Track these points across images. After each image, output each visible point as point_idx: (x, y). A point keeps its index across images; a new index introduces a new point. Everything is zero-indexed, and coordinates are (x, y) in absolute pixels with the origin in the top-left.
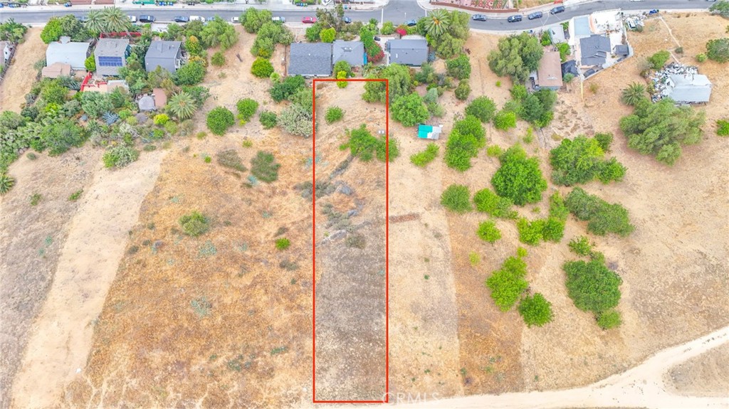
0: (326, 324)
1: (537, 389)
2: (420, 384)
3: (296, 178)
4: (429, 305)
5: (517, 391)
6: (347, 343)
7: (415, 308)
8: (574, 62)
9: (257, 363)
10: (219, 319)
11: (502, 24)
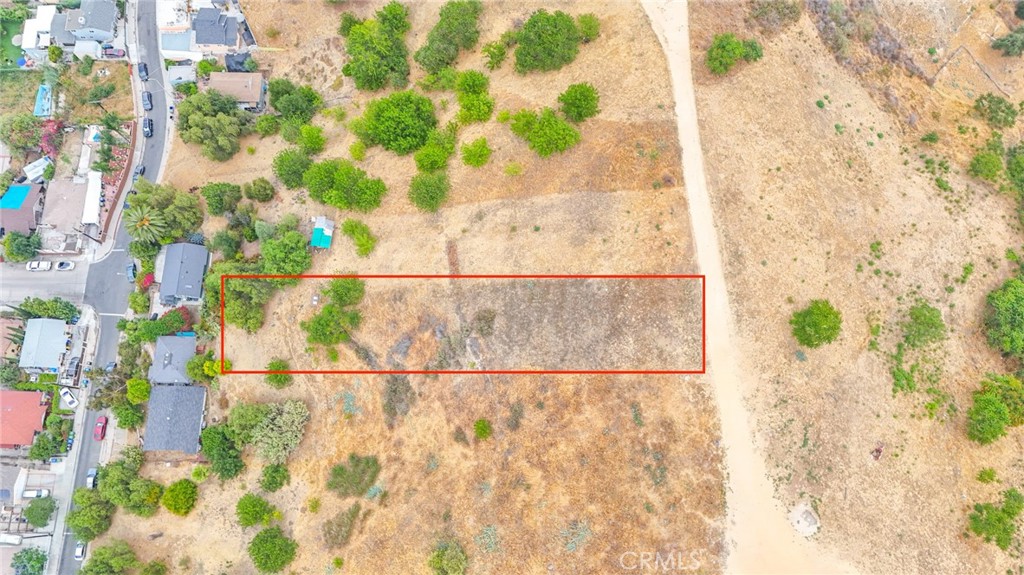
0: (601, 355)
1: (673, 107)
2: (673, 236)
3: (376, 428)
4: (575, 225)
5: (676, 129)
6: (626, 325)
7: (578, 242)
8: (228, 57)
9: (654, 445)
10: (592, 508)
11: (153, 146)
